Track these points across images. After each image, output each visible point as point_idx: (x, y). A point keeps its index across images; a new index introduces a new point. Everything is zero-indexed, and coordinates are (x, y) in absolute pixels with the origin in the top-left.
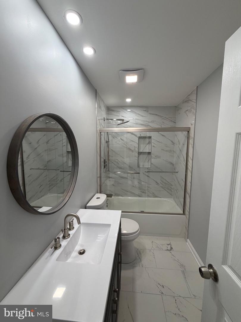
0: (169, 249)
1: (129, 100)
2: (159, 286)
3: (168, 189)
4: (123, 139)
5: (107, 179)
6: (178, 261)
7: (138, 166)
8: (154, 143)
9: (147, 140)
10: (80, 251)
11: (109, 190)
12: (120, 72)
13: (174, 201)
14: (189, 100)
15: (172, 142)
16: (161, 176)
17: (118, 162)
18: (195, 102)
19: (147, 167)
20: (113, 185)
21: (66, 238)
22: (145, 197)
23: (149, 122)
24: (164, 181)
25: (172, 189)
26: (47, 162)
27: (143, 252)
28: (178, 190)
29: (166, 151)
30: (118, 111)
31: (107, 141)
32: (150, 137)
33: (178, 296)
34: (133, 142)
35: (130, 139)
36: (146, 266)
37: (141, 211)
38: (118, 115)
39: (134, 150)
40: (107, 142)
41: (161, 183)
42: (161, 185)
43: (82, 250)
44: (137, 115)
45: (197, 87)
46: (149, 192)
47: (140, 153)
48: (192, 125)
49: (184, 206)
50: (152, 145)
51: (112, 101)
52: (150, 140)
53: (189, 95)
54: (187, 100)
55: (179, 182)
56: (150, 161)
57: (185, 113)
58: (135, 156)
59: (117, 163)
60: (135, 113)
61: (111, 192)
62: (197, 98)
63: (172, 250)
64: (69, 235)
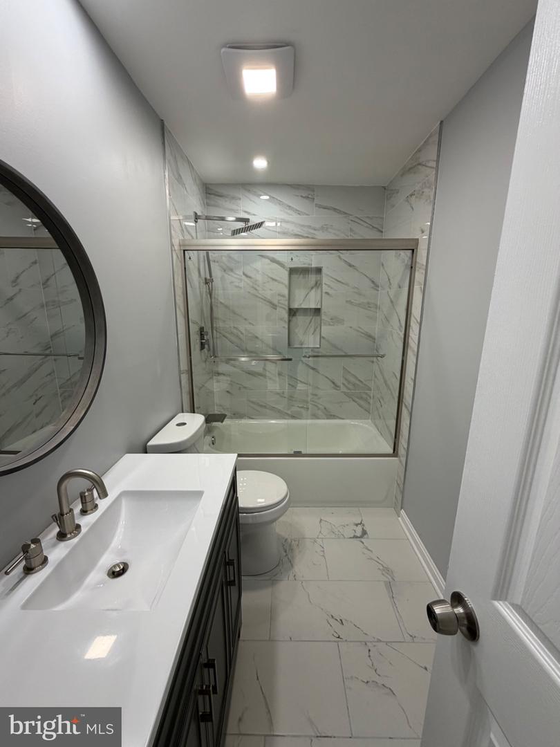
0: (358, 535)
1: (260, 163)
2: (331, 621)
3: (361, 398)
4: (249, 274)
5: (211, 378)
6: (377, 559)
7: (289, 344)
8: (329, 286)
9: (312, 278)
10: (114, 566)
11: (217, 405)
12: (223, 50)
13: (372, 425)
14: (419, 164)
15: (373, 282)
16: (344, 368)
17: (239, 334)
18: (433, 168)
19: (312, 346)
20: (228, 392)
21: (69, 536)
22: (307, 419)
23: (315, 230)
24: (352, 379)
25: (370, 398)
26: (52, 337)
27: (298, 545)
28: (383, 400)
29: (359, 305)
30: (234, 198)
31: (206, 279)
32: (319, 270)
33: (376, 640)
34: (276, 283)
35: (267, 275)
36: (303, 577)
37: (295, 452)
38: (234, 207)
39: (279, 303)
40: (208, 282)
41: (344, 384)
42: (343, 389)
43: (121, 563)
44: (286, 211)
45: (442, 122)
46: (316, 406)
47: (292, 312)
48: (423, 232)
49: (395, 437)
50: (324, 291)
51: (215, 165)
52: (318, 276)
53: (419, 150)
54: (413, 166)
55: (385, 382)
56: (318, 330)
57: (408, 201)
58: (282, 319)
59: (237, 336)
60: (280, 203)
61: (223, 408)
62: (438, 156)
63: (366, 536)
64: (78, 527)
